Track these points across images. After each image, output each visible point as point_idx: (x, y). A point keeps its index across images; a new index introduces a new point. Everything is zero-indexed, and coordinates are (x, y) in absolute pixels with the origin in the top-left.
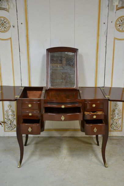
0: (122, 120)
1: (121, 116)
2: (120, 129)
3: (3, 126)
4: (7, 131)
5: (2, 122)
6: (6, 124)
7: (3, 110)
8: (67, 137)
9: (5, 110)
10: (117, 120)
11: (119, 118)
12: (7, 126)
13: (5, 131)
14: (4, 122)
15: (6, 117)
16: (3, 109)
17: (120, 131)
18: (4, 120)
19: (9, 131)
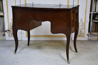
0: (85, 30)
1: (84, 27)
2: (83, 35)
3: (8, 33)
4: (11, 37)
5: (7, 30)
6: (10, 32)
7: (8, 23)
8: (49, 40)
9: (10, 22)
10: (81, 30)
11: (83, 28)
12: (10, 33)
13: (9, 37)
14: (9, 31)
15: (10, 27)
16: (8, 21)
17: (83, 37)
18: (9, 29)
19: (12, 37)
